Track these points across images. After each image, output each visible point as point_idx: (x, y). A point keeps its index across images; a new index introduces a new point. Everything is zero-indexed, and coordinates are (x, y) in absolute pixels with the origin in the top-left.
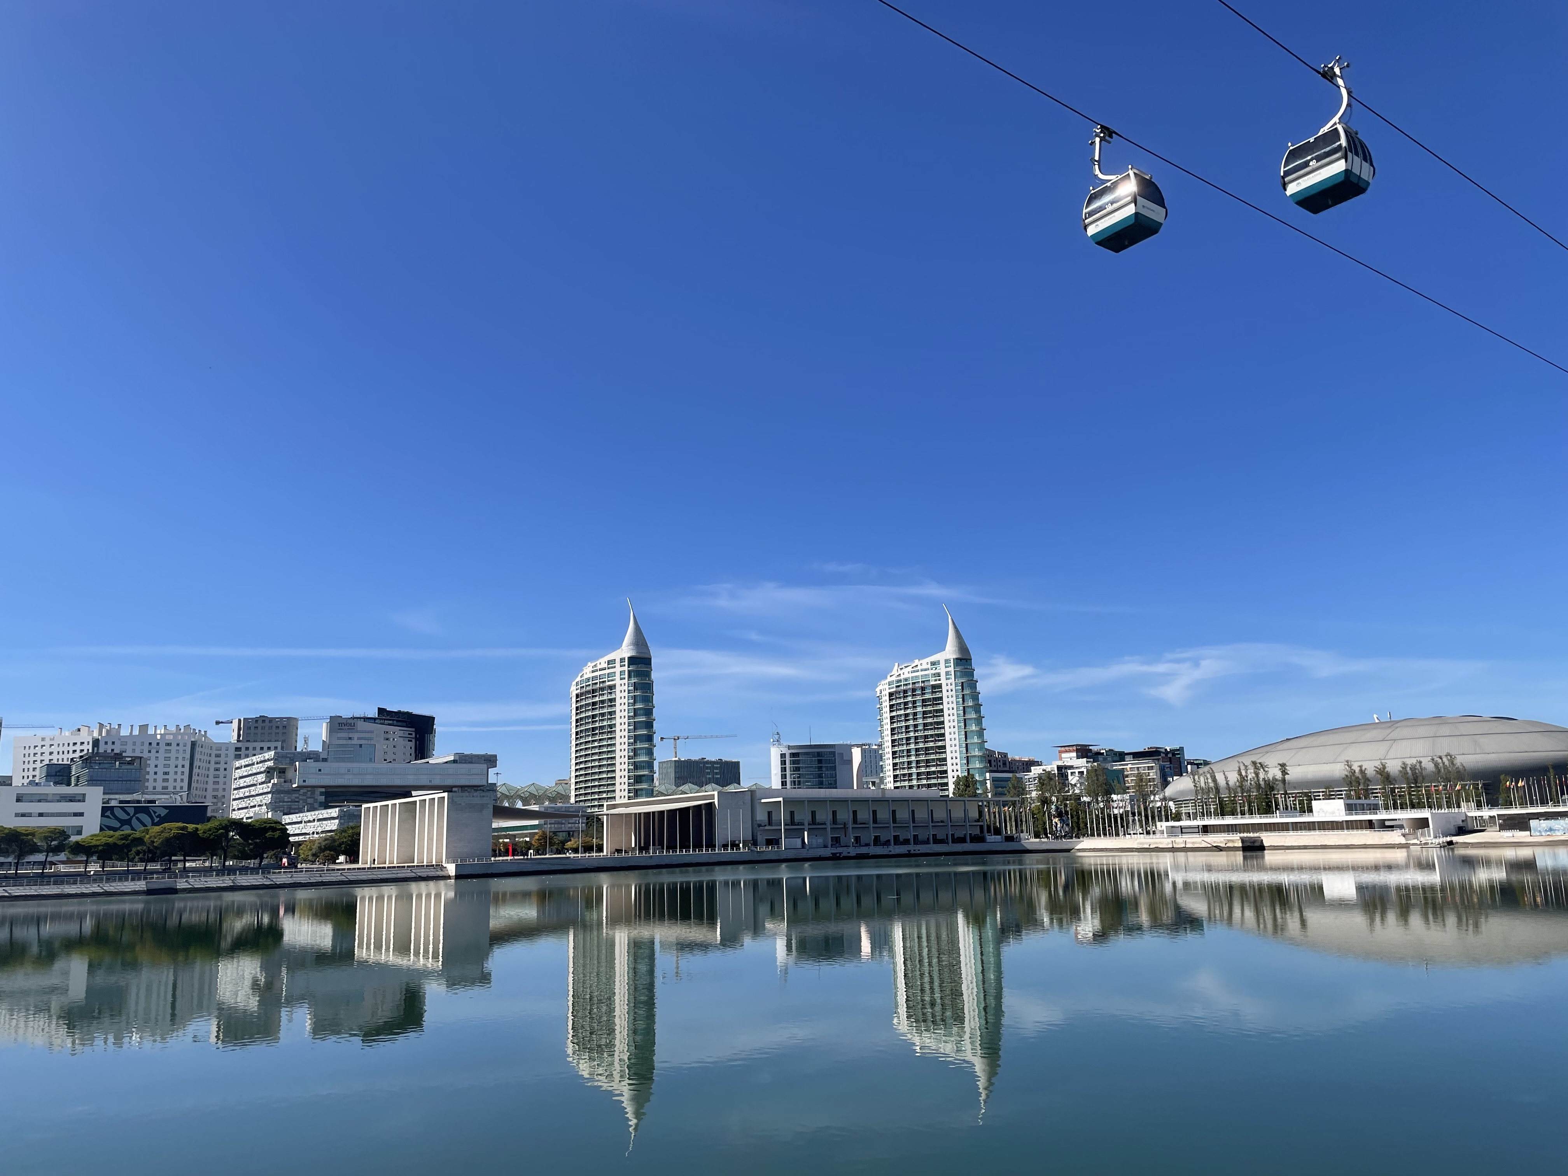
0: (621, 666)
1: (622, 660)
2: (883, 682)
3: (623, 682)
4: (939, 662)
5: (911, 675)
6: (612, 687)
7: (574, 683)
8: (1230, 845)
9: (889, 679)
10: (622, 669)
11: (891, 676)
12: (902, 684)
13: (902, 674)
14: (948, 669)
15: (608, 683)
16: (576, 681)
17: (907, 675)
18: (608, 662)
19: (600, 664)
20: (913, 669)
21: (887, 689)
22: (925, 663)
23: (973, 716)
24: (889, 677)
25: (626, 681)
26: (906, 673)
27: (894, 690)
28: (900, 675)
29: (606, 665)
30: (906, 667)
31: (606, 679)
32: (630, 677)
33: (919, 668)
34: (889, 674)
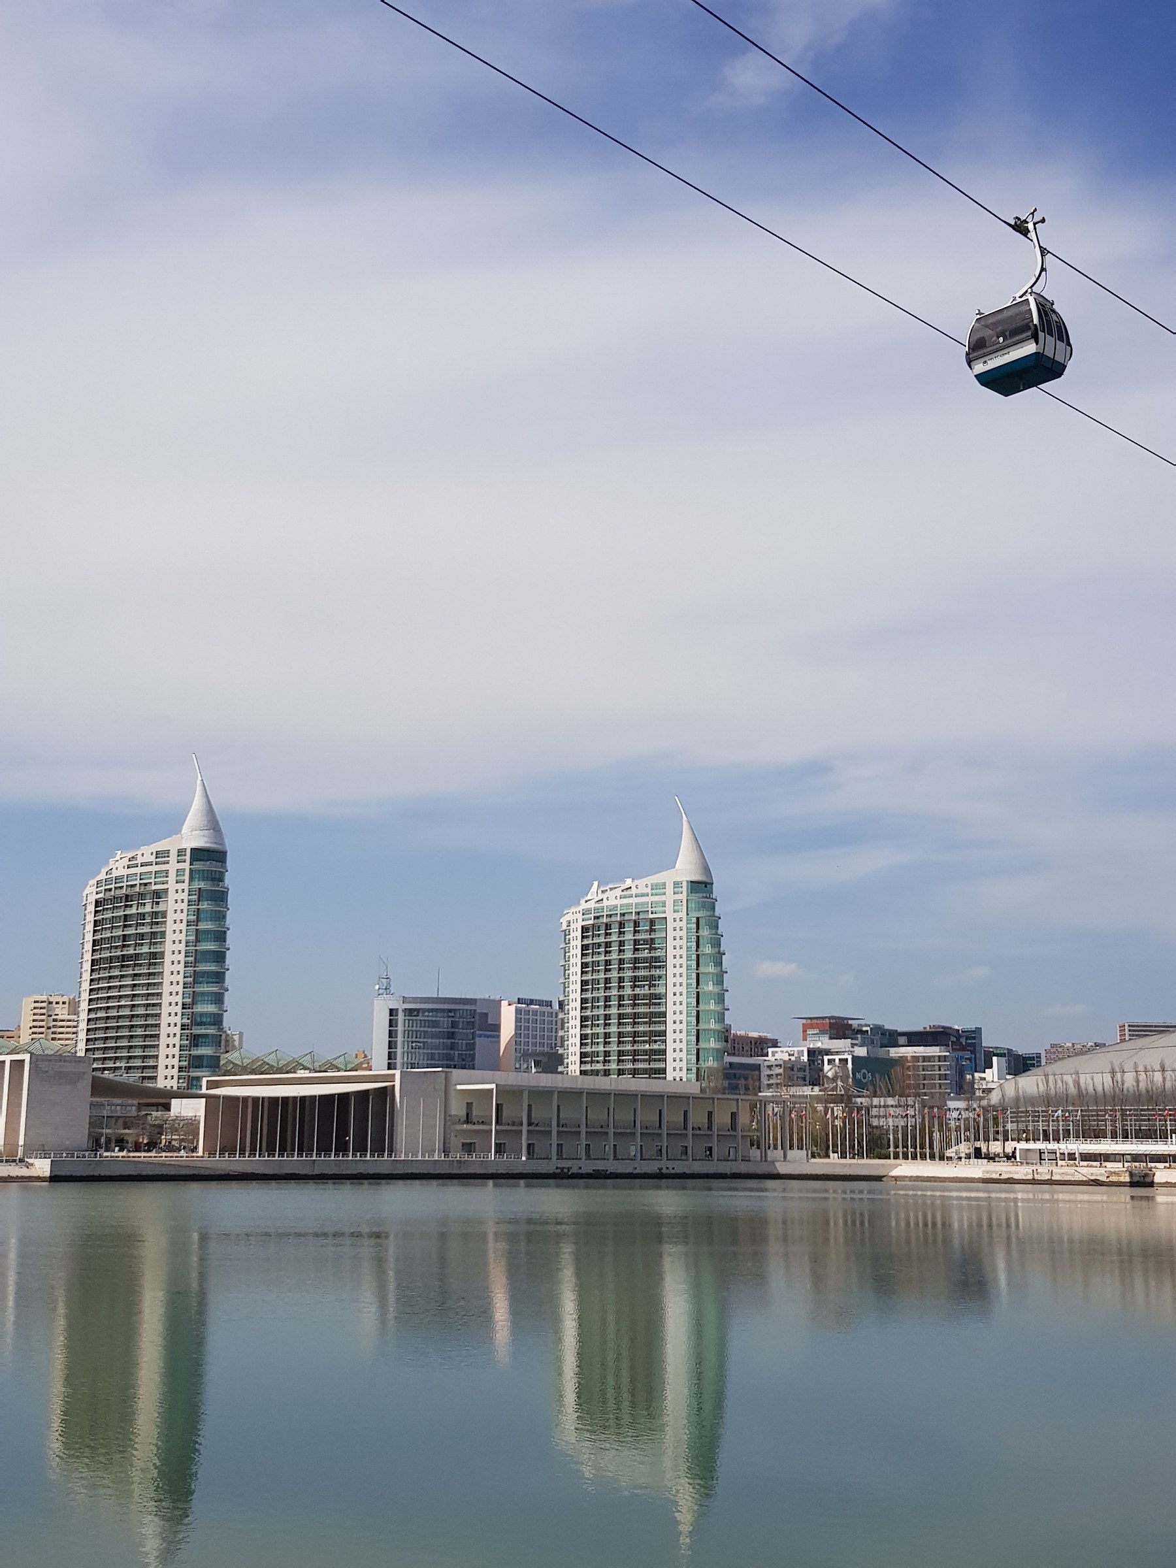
0: (178, 862)
1: (181, 852)
2: (573, 910)
3: (180, 886)
4: (664, 884)
5: (619, 902)
6: (158, 895)
7: (94, 882)
8: (1114, 1179)
9: (583, 906)
10: (181, 866)
11: (586, 902)
12: (605, 914)
13: (605, 900)
14: (677, 897)
15: (154, 887)
16: (98, 878)
17: (613, 902)
18: (157, 853)
19: (143, 855)
20: (623, 893)
21: (580, 920)
22: (642, 885)
23: (711, 969)
24: (583, 902)
25: (185, 886)
26: (612, 898)
27: (591, 922)
28: (602, 900)
29: (152, 859)
30: (611, 889)
31: (152, 881)
32: (191, 879)
33: (634, 891)
34: (583, 898)
